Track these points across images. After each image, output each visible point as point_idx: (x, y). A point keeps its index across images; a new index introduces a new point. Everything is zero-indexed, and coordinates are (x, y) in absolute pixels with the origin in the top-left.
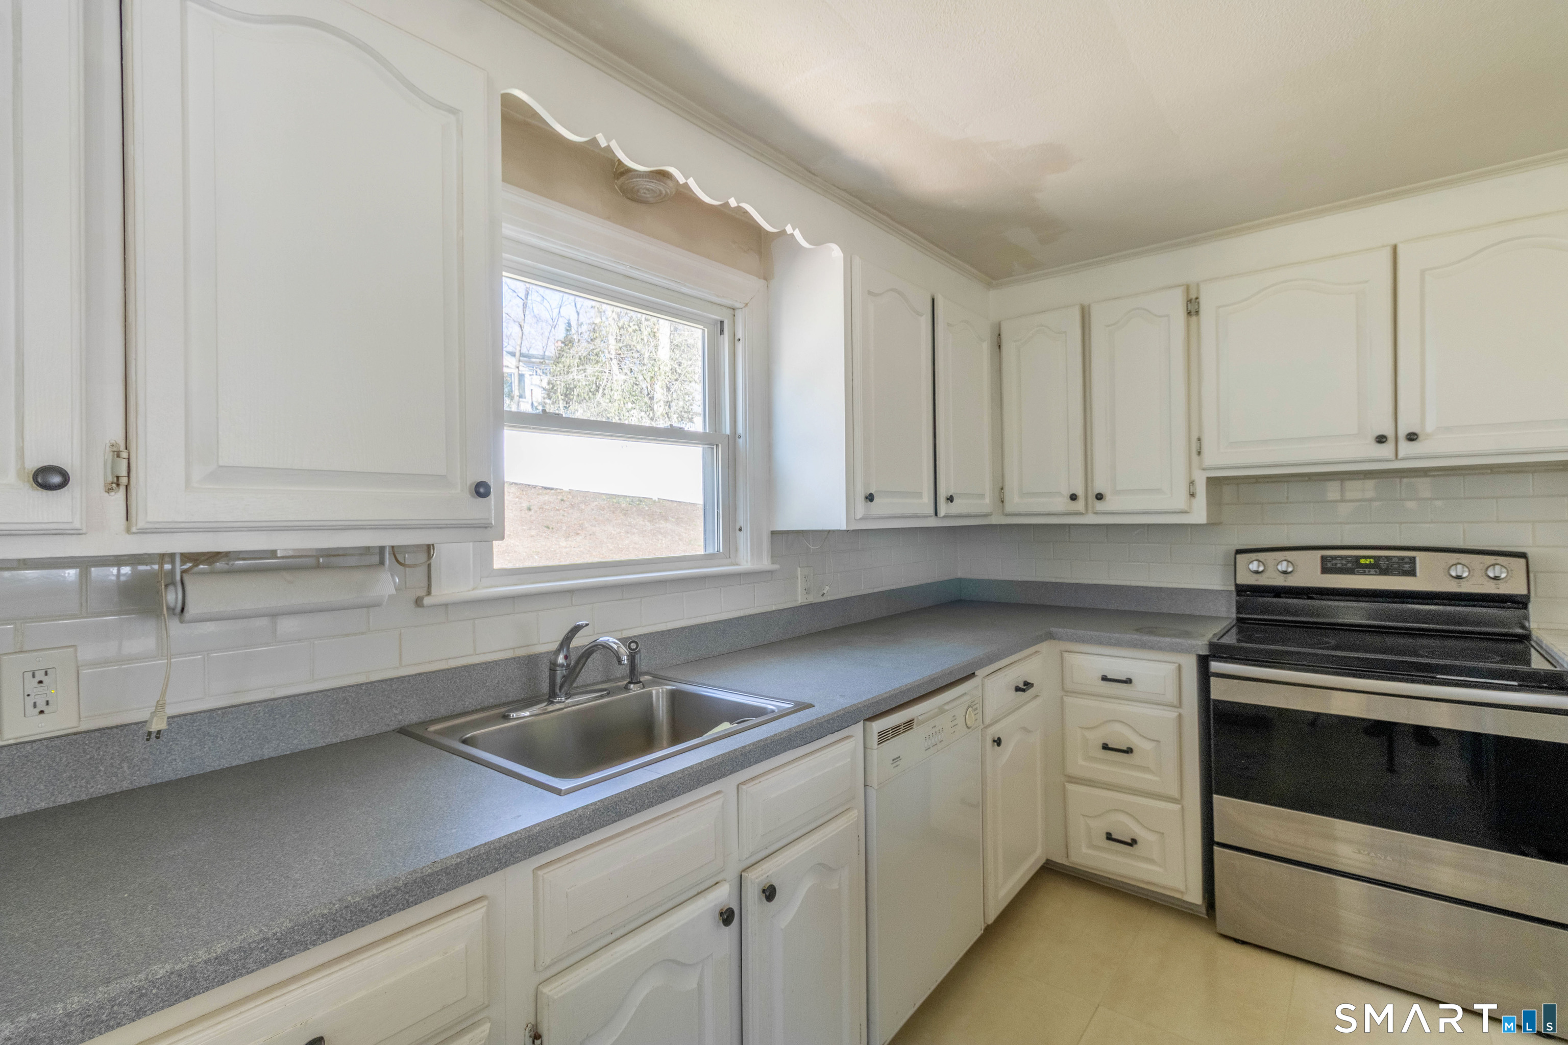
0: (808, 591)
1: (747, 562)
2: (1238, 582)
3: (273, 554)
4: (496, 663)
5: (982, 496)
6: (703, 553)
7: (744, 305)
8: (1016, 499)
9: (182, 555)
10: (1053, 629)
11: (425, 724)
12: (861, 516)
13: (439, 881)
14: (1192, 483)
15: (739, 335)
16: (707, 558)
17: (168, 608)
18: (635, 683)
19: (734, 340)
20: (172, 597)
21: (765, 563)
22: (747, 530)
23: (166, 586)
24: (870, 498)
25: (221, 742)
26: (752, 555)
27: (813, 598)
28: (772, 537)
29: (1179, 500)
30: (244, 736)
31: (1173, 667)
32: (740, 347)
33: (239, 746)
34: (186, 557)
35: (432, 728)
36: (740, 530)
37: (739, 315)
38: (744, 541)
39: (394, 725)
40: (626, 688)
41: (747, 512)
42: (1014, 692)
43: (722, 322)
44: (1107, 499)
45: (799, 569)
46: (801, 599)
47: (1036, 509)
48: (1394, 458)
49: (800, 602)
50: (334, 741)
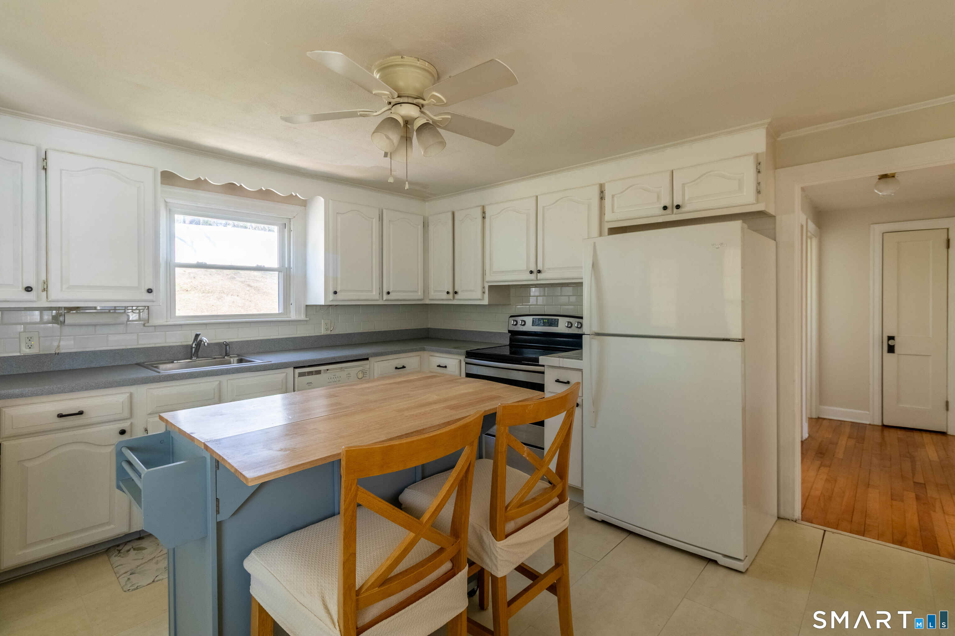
0: (327, 329)
1: (294, 317)
2: (509, 329)
3: (95, 308)
4: (174, 346)
5: (417, 292)
6: (278, 312)
7: (293, 217)
8: (432, 293)
9: (64, 307)
10: (425, 347)
11: (144, 363)
12: (331, 300)
13: (114, 384)
14: (484, 288)
15: (292, 229)
16: (279, 314)
17: (60, 321)
18: (227, 356)
19: (290, 231)
20: (61, 319)
21: (303, 317)
22: (294, 305)
23: (60, 316)
24: (335, 293)
25: (79, 361)
26: (296, 314)
27: (329, 332)
28: (306, 307)
29: (478, 295)
30: (86, 360)
31: (458, 361)
32: (292, 233)
33: (84, 363)
34: (65, 308)
35: (146, 363)
36: (291, 304)
37: (292, 220)
38: (293, 308)
39: (135, 363)
40: (224, 358)
41: (294, 297)
42: (395, 369)
43: (285, 224)
44: (459, 294)
45: (323, 320)
46: (323, 332)
47: (437, 298)
48: (536, 280)
49: (323, 333)
50: (114, 365)
